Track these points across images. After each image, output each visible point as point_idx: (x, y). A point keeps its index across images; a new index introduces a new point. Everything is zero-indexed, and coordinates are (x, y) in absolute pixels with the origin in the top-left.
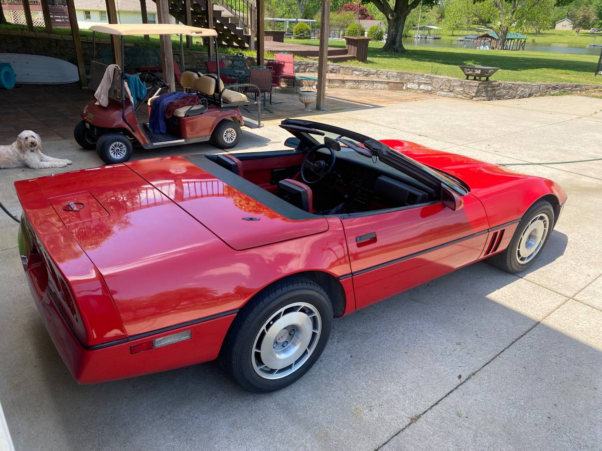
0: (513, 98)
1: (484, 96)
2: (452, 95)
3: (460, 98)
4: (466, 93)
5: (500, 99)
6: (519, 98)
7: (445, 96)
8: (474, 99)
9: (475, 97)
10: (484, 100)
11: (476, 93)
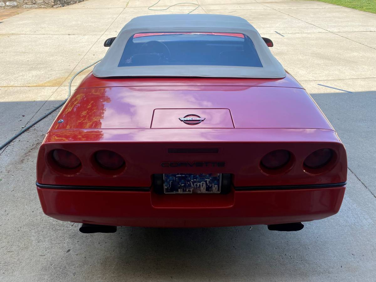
0: (75, 3)
1: (59, 4)
2: (36, 6)
3: (44, 8)
4: (47, 4)
5: (69, 5)
6: (79, 2)
7: (31, 8)
8: (54, 7)
9: (54, 5)
10: (60, 7)
11: (54, 2)
